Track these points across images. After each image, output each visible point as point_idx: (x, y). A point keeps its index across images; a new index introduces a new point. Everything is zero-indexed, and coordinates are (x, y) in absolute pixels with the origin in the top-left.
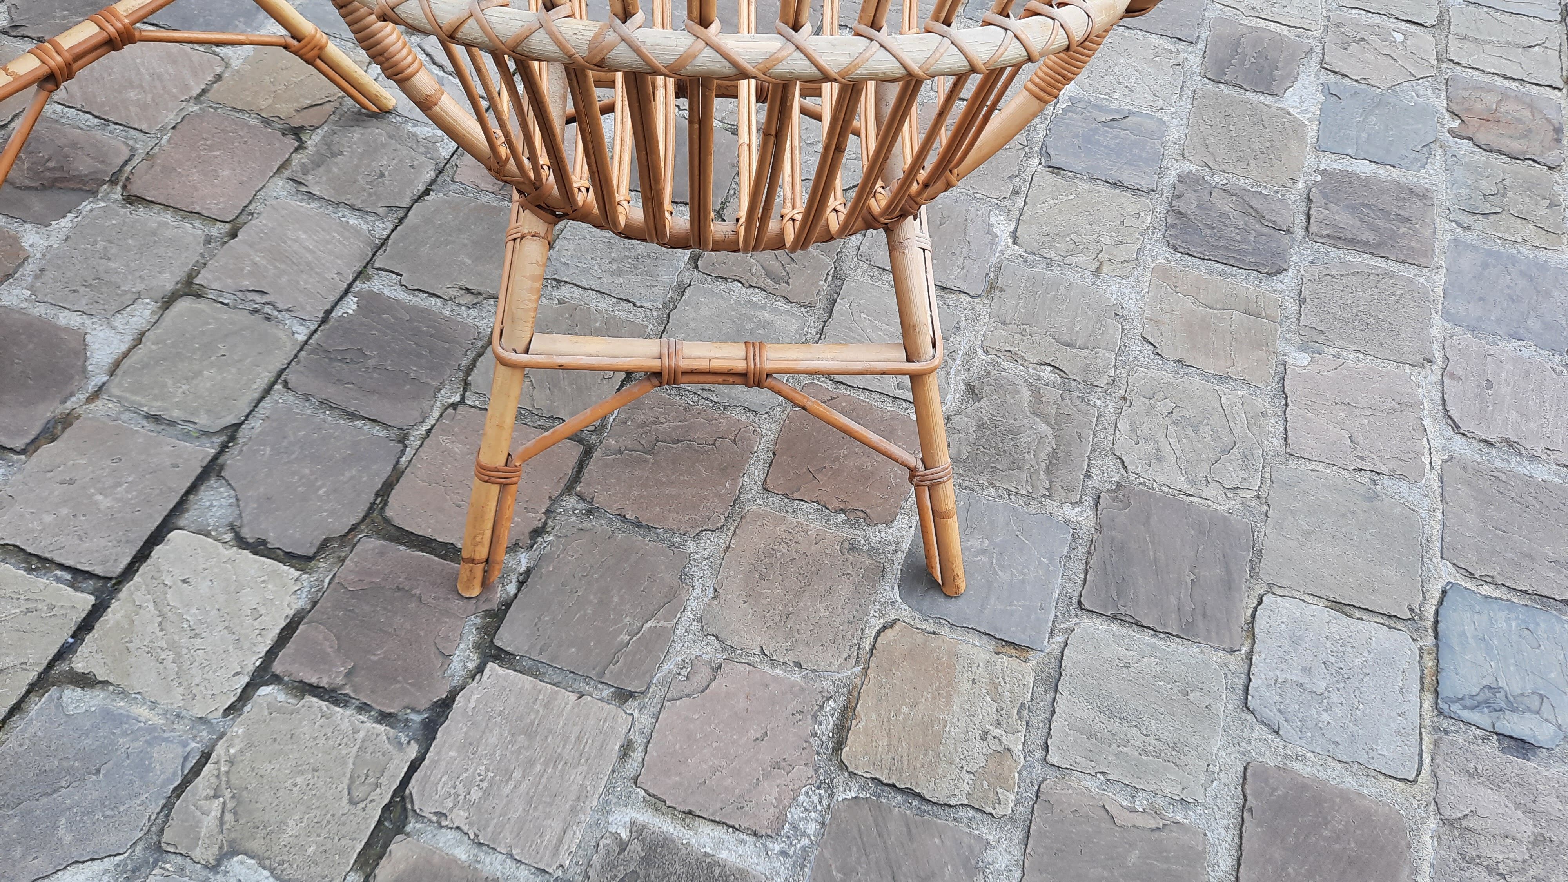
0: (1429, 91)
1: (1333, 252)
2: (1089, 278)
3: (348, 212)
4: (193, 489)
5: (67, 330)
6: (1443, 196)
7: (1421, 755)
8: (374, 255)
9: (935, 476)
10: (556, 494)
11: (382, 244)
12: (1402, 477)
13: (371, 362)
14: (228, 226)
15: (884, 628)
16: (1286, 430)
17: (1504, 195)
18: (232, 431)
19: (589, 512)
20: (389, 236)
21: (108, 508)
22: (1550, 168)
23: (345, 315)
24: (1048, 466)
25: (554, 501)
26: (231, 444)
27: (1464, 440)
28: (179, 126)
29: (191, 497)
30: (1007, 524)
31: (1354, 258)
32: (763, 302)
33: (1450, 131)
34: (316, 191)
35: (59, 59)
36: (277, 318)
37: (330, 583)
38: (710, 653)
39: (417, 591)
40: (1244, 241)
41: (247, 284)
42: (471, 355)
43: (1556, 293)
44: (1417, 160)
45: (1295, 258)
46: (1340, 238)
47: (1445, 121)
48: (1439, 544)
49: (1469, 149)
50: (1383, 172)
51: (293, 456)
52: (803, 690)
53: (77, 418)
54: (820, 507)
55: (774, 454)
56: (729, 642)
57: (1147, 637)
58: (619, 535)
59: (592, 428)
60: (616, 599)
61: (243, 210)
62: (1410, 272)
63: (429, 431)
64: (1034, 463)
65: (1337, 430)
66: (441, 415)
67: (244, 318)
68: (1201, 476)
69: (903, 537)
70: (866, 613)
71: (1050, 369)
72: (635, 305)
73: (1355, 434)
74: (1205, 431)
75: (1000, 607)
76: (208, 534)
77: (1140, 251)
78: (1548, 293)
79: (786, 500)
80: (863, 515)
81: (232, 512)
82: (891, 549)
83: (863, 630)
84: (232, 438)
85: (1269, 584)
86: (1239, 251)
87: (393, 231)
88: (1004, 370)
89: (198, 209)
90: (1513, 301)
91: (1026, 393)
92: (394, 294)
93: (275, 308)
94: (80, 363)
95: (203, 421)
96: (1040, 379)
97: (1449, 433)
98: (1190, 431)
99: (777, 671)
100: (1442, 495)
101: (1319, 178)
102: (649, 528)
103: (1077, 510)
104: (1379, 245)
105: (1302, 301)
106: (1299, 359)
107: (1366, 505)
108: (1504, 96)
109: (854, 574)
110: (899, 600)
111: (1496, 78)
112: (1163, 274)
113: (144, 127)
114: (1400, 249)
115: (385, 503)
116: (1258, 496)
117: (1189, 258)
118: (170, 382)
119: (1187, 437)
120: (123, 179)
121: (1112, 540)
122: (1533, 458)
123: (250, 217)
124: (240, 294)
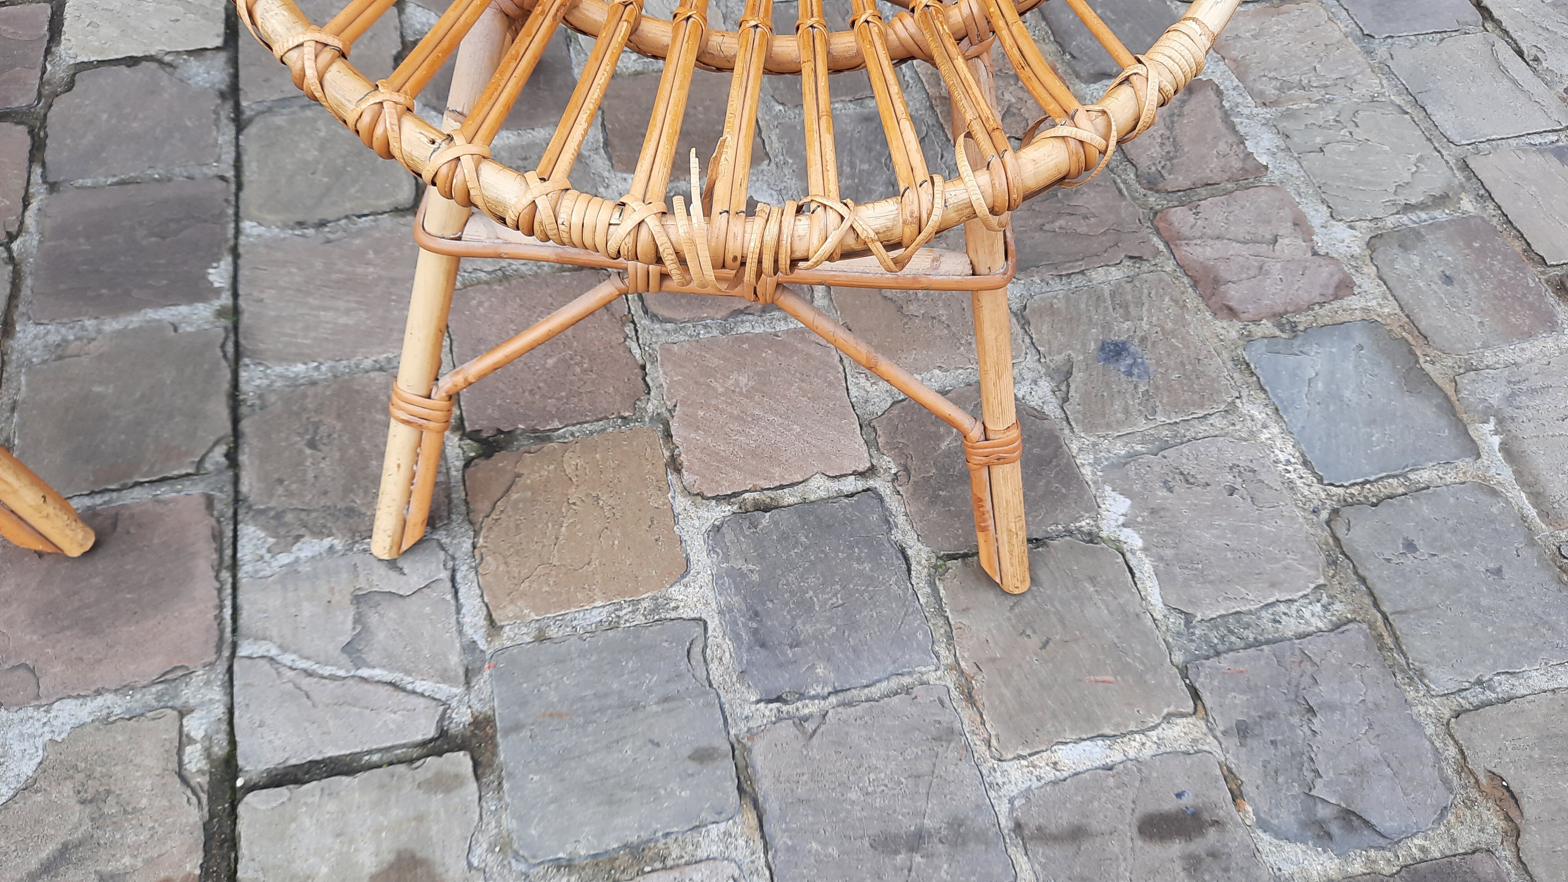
3: (317, 376)
4: (235, 76)
8: (238, 344)
11: (236, 361)
18: (240, 123)
20: (236, 374)
23: (215, 265)
26: (233, 116)
34: (378, 376)
36: (293, 229)
37: (44, 67)
41: (357, 242)
42: (24, 292)
51: (158, 130)
63: (26, 205)
66: (22, 223)
67: (328, 213)
76: (190, 53)
81: (182, 75)
84: (237, 121)
87: (237, 383)
92: (174, 310)
93: (303, 236)
95: (279, 121)
115: (31, 132)
124: (357, 232)
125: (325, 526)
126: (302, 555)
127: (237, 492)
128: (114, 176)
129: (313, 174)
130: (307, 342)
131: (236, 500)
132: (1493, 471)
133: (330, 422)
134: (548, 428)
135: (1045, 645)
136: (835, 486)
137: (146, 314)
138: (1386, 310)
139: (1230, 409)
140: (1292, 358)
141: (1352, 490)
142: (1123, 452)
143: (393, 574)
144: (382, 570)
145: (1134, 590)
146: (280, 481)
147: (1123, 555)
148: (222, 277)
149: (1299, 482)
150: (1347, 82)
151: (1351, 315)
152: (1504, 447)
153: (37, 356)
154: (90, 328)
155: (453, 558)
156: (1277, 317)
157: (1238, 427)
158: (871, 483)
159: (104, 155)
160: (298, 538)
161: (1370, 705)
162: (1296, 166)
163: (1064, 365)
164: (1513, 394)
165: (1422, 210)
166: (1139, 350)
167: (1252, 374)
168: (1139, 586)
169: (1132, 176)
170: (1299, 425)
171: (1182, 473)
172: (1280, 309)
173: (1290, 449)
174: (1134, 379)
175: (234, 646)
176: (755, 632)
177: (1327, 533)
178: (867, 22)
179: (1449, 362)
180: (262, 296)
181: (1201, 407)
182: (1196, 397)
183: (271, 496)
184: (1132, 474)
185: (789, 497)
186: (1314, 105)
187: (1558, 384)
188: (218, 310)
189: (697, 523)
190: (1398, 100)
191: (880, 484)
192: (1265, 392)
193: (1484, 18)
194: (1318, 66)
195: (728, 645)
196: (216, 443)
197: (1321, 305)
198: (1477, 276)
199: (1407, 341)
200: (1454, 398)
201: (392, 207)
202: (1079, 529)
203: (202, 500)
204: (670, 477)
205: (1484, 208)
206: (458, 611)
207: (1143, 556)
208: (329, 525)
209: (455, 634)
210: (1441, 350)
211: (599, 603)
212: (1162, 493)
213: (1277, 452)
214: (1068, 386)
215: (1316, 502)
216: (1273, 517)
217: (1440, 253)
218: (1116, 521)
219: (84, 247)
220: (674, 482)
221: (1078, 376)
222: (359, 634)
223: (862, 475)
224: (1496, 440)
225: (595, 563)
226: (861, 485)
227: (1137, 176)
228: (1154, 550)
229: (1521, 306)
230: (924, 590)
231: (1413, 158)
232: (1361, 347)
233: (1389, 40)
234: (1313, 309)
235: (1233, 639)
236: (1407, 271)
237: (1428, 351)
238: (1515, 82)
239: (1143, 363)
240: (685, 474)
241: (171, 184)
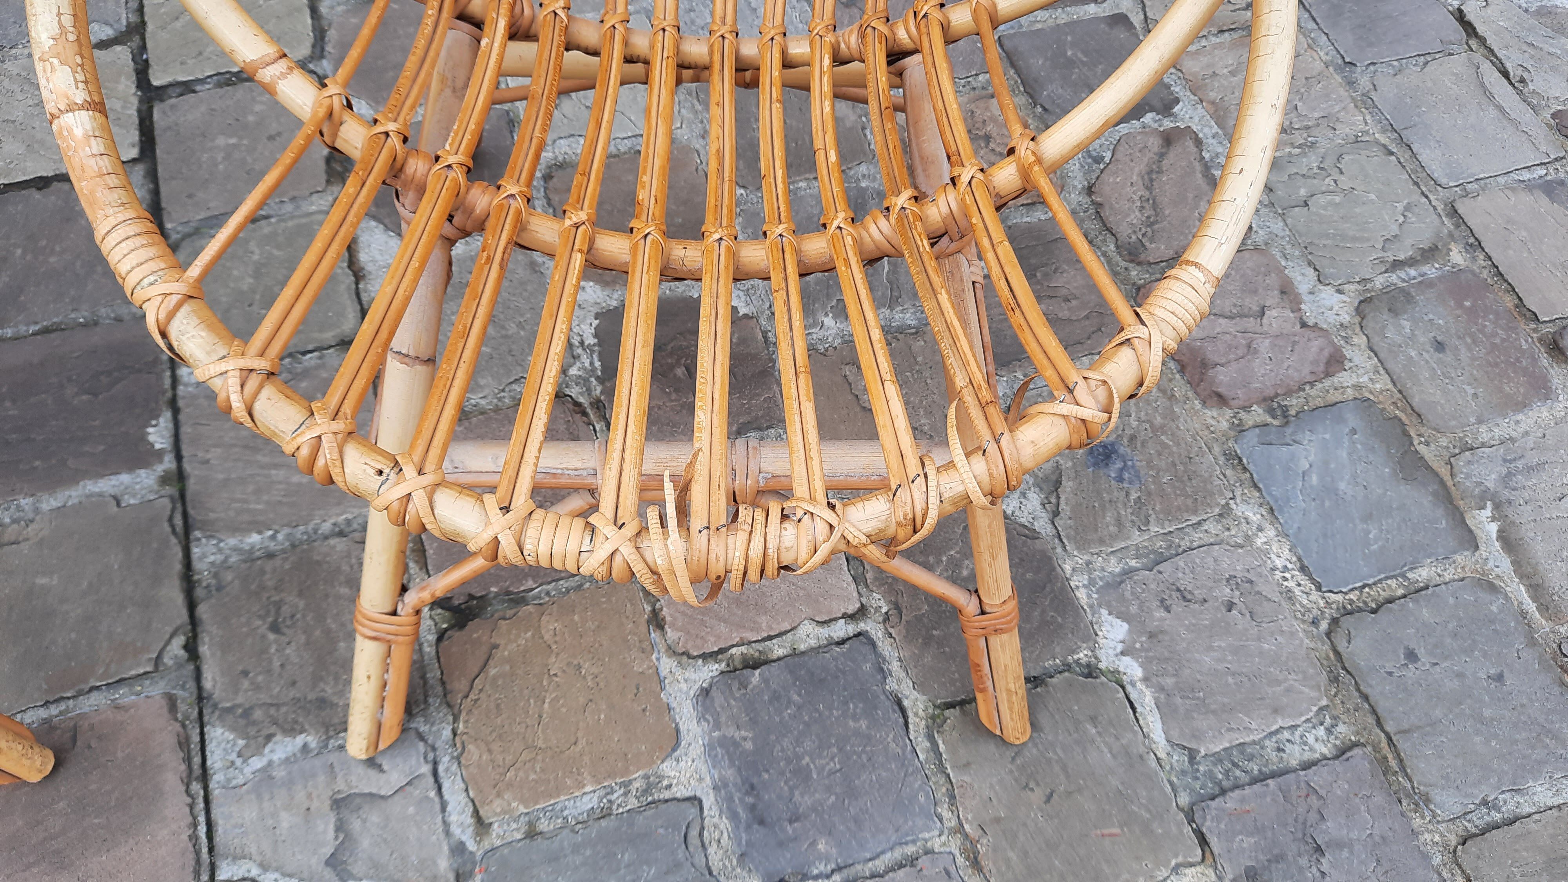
125: (296, 722)
126: (275, 757)
127: (200, 688)
128: (36, 323)
129: (250, 305)
130: (260, 507)
131: (200, 698)
132: (1491, 564)
133: (292, 601)
134: (522, 588)
135: (1049, 798)
136: (825, 632)
137: (84, 487)
138: (1378, 386)
139: (1225, 512)
140: (1284, 449)
141: (1351, 596)
142: (1117, 570)
143: (372, 773)
144: (361, 770)
145: (1137, 728)
146: (245, 673)
147: (1123, 688)
148: (163, 437)
149: (1297, 591)
150: (1329, 121)
151: (1343, 394)
152: (1502, 536)
154: (27, 508)
155: (434, 749)
156: (1269, 402)
157: (1233, 532)
158: (862, 626)
159: (23, 298)
160: (269, 738)
161: (1377, 839)
162: (1281, 224)
163: (1053, 473)
164: (1509, 474)
165: (1411, 266)
166: (1129, 451)
167: (1245, 469)
168: (1141, 722)
169: (1112, 247)
170: (1296, 526)
171: (1178, 590)
172: (1270, 392)
173: (1286, 553)
174: (1125, 485)
175: (213, 868)
176: (752, 808)
177: (1327, 647)
178: (839, 228)
179: (1444, 442)
180: (209, 456)
181: (1195, 512)
182: (1189, 502)
183: (236, 692)
184: (1128, 594)
185: (778, 649)
186: (1297, 151)
187: (1554, 459)
188: (162, 477)
189: (684, 686)
190: (1383, 139)
191: (872, 627)
192: (1258, 489)
193: (1468, 34)
194: (1299, 104)
195: (725, 824)
196: (172, 636)
197: (1312, 384)
198: (1469, 340)
199: (1400, 420)
200: (1450, 483)
201: (338, 339)
202: (1077, 662)
203: (164, 702)
204: (653, 635)
205: (1474, 259)
206: (443, 809)
207: (1144, 688)
208: (301, 719)
209: (442, 836)
210: (1435, 429)
211: (588, 789)
212: (1160, 614)
213: (1273, 557)
214: (1058, 497)
215: (1315, 612)
216: (1272, 634)
217: (1431, 316)
218: (1115, 649)
219: (11, 413)
220: (658, 640)
221: (1068, 485)
222: (342, 843)
223: (851, 617)
224: (1493, 528)
225: (582, 743)
226: (851, 629)
227: (1117, 247)
228: (1154, 680)
229: (1515, 372)
230: (922, 744)
231: (1400, 207)
232: (1354, 431)
233: (1372, 68)
234: (1304, 390)
235: (1238, 773)
236: (1399, 339)
237: (1423, 430)
238: (1501, 109)
239: (1133, 467)
240: (669, 631)
241: (98, 329)
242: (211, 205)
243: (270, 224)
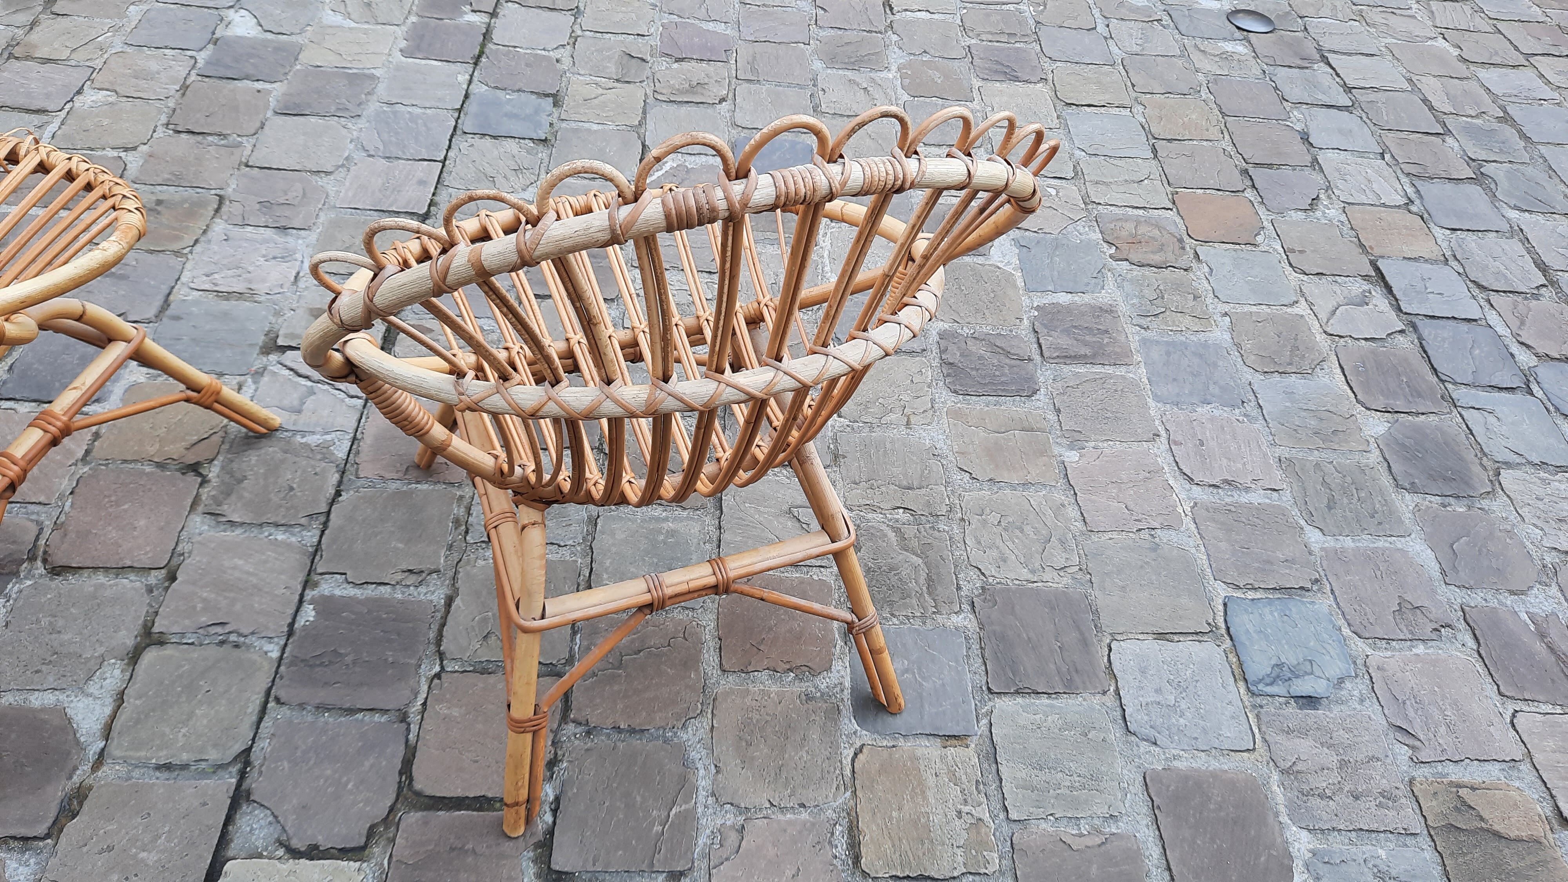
0: (1087, 229)
1: (1066, 369)
2: (904, 431)
3: (273, 530)
4: (229, 819)
5: (43, 710)
6: (1123, 308)
7: (1251, 729)
8: (312, 562)
9: (868, 623)
10: (555, 726)
11: (316, 551)
12: (1169, 527)
13: (349, 659)
14: (163, 571)
15: (856, 754)
16: (1081, 513)
17: (1163, 298)
18: (245, 756)
19: (589, 733)
20: (320, 541)
21: (156, 862)
22: (1186, 270)
23: (307, 623)
24: (928, 588)
25: (556, 732)
26: (248, 769)
27: (1199, 488)
28: (77, 490)
29: (230, 828)
30: (916, 643)
31: (1081, 369)
32: (664, 514)
33: (1111, 256)
34: (236, 518)
35: (16, 468)
36: (244, 643)
37: (389, 864)
38: (731, 819)
39: (469, 846)
40: (1003, 375)
41: (204, 620)
42: (435, 627)
43: (1220, 363)
44: (1097, 284)
45: (1042, 379)
46: (1066, 357)
47: (1105, 250)
48: (1209, 570)
49: (1128, 268)
50: (1077, 298)
51: (312, 762)
52: (813, 824)
53: (90, 788)
54: (771, 673)
55: (720, 639)
56: (743, 805)
57: (1044, 700)
58: (621, 745)
59: (563, 661)
60: (638, 799)
61: (173, 554)
62: (1121, 371)
63: (424, 704)
64: (917, 589)
65: (1116, 504)
66: (429, 687)
67: (214, 652)
68: (1037, 565)
69: (842, 677)
70: (838, 747)
71: (901, 511)
72: (559, 546)
73: (1128, 504)
74: (1028, 529)
75: (934, 710)
76: (260, 856)
77: (933, 401)
78: (1215, 365)
79: (743, 675)
80: (806, 669)
81: (275, 829)
82: (838, 689)
83: (841, 762)
84: (247, 763)
85: (1111, 634)
86: (1003, 383)
87: (321, 537)
88: (868, 521)
89: (128, 563)
90: (1195, 376)
91: (891, 535)
92: (345, 593)
93: (240, 635)
94: (71, 737)
95: (213, 755)
96: (897, 521)
97: (1188, 486)
98: (1017, 532)
99: (788, 816)
100: (1199, 533)
101: (1036, 314)
102: (643, 731)
103: (961, 617)
104: (1094, 356)
105: (1058, 411)
106: (1071, 457)
107: (1153, 555)
108: (1138, 223)
109: (817, 718)
110: (859, 728)
111: (1128, 209)
112: (954, 414)
113: (42, 499)
114: (1109, 355)
115: (411, 779)
116: (1080, 569)
117: (969, 397)
118: (167, 730)
119: (1017, 537)
120: (41, 553)
121: (994, 632)
122: (1247, 489)
123: (182, 558)
124: (200, 631)
126: (318, 437)
127: (342, 477)
128: (357, 720)
129: (208, 691)
130: (269, 553)
131: (343, 473)
133: (275, 499)
137: (362, 594)
146: (316, 473)
148: (306, 611)
153: (434, 579)
154: (399, 594)
159: (360, 744)
160: (317, 445)
180: (285, 590)
183: (324, 467)
188: (317, 588)
196: (344, 500)
201: (165, 647)
209: (260, 387)
220: (103, 429)
222: (305, 399)
240: (94, 430)
241: (318, 701)
242: (192, 790)
243: (158, 758)
